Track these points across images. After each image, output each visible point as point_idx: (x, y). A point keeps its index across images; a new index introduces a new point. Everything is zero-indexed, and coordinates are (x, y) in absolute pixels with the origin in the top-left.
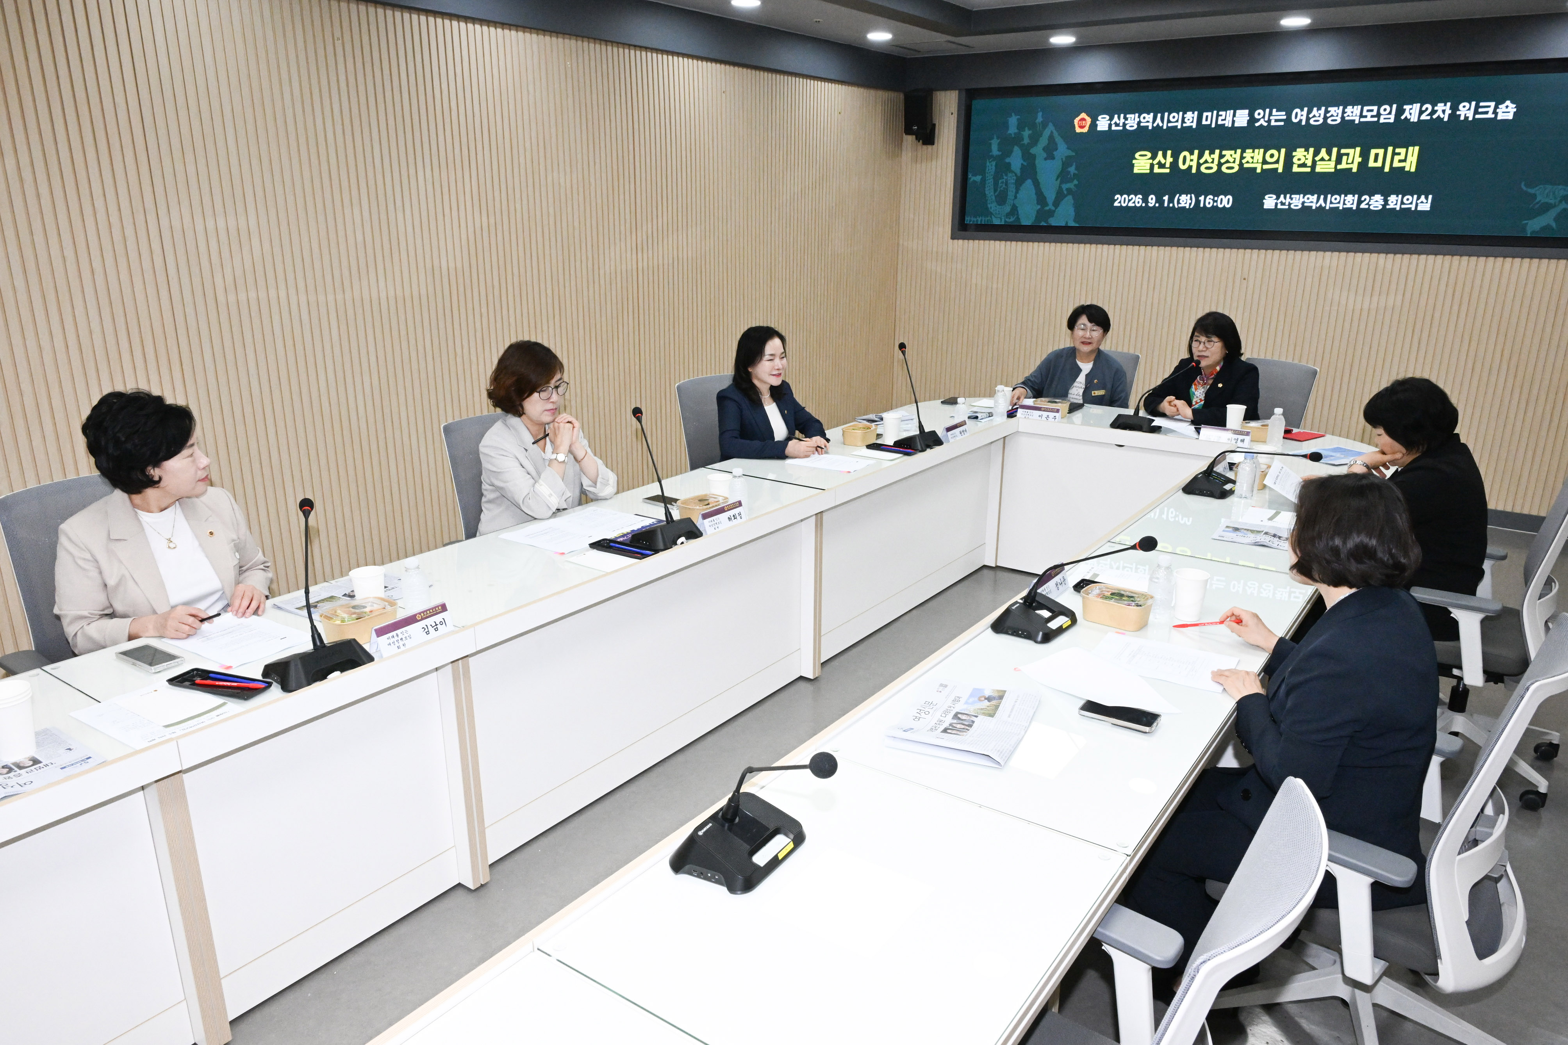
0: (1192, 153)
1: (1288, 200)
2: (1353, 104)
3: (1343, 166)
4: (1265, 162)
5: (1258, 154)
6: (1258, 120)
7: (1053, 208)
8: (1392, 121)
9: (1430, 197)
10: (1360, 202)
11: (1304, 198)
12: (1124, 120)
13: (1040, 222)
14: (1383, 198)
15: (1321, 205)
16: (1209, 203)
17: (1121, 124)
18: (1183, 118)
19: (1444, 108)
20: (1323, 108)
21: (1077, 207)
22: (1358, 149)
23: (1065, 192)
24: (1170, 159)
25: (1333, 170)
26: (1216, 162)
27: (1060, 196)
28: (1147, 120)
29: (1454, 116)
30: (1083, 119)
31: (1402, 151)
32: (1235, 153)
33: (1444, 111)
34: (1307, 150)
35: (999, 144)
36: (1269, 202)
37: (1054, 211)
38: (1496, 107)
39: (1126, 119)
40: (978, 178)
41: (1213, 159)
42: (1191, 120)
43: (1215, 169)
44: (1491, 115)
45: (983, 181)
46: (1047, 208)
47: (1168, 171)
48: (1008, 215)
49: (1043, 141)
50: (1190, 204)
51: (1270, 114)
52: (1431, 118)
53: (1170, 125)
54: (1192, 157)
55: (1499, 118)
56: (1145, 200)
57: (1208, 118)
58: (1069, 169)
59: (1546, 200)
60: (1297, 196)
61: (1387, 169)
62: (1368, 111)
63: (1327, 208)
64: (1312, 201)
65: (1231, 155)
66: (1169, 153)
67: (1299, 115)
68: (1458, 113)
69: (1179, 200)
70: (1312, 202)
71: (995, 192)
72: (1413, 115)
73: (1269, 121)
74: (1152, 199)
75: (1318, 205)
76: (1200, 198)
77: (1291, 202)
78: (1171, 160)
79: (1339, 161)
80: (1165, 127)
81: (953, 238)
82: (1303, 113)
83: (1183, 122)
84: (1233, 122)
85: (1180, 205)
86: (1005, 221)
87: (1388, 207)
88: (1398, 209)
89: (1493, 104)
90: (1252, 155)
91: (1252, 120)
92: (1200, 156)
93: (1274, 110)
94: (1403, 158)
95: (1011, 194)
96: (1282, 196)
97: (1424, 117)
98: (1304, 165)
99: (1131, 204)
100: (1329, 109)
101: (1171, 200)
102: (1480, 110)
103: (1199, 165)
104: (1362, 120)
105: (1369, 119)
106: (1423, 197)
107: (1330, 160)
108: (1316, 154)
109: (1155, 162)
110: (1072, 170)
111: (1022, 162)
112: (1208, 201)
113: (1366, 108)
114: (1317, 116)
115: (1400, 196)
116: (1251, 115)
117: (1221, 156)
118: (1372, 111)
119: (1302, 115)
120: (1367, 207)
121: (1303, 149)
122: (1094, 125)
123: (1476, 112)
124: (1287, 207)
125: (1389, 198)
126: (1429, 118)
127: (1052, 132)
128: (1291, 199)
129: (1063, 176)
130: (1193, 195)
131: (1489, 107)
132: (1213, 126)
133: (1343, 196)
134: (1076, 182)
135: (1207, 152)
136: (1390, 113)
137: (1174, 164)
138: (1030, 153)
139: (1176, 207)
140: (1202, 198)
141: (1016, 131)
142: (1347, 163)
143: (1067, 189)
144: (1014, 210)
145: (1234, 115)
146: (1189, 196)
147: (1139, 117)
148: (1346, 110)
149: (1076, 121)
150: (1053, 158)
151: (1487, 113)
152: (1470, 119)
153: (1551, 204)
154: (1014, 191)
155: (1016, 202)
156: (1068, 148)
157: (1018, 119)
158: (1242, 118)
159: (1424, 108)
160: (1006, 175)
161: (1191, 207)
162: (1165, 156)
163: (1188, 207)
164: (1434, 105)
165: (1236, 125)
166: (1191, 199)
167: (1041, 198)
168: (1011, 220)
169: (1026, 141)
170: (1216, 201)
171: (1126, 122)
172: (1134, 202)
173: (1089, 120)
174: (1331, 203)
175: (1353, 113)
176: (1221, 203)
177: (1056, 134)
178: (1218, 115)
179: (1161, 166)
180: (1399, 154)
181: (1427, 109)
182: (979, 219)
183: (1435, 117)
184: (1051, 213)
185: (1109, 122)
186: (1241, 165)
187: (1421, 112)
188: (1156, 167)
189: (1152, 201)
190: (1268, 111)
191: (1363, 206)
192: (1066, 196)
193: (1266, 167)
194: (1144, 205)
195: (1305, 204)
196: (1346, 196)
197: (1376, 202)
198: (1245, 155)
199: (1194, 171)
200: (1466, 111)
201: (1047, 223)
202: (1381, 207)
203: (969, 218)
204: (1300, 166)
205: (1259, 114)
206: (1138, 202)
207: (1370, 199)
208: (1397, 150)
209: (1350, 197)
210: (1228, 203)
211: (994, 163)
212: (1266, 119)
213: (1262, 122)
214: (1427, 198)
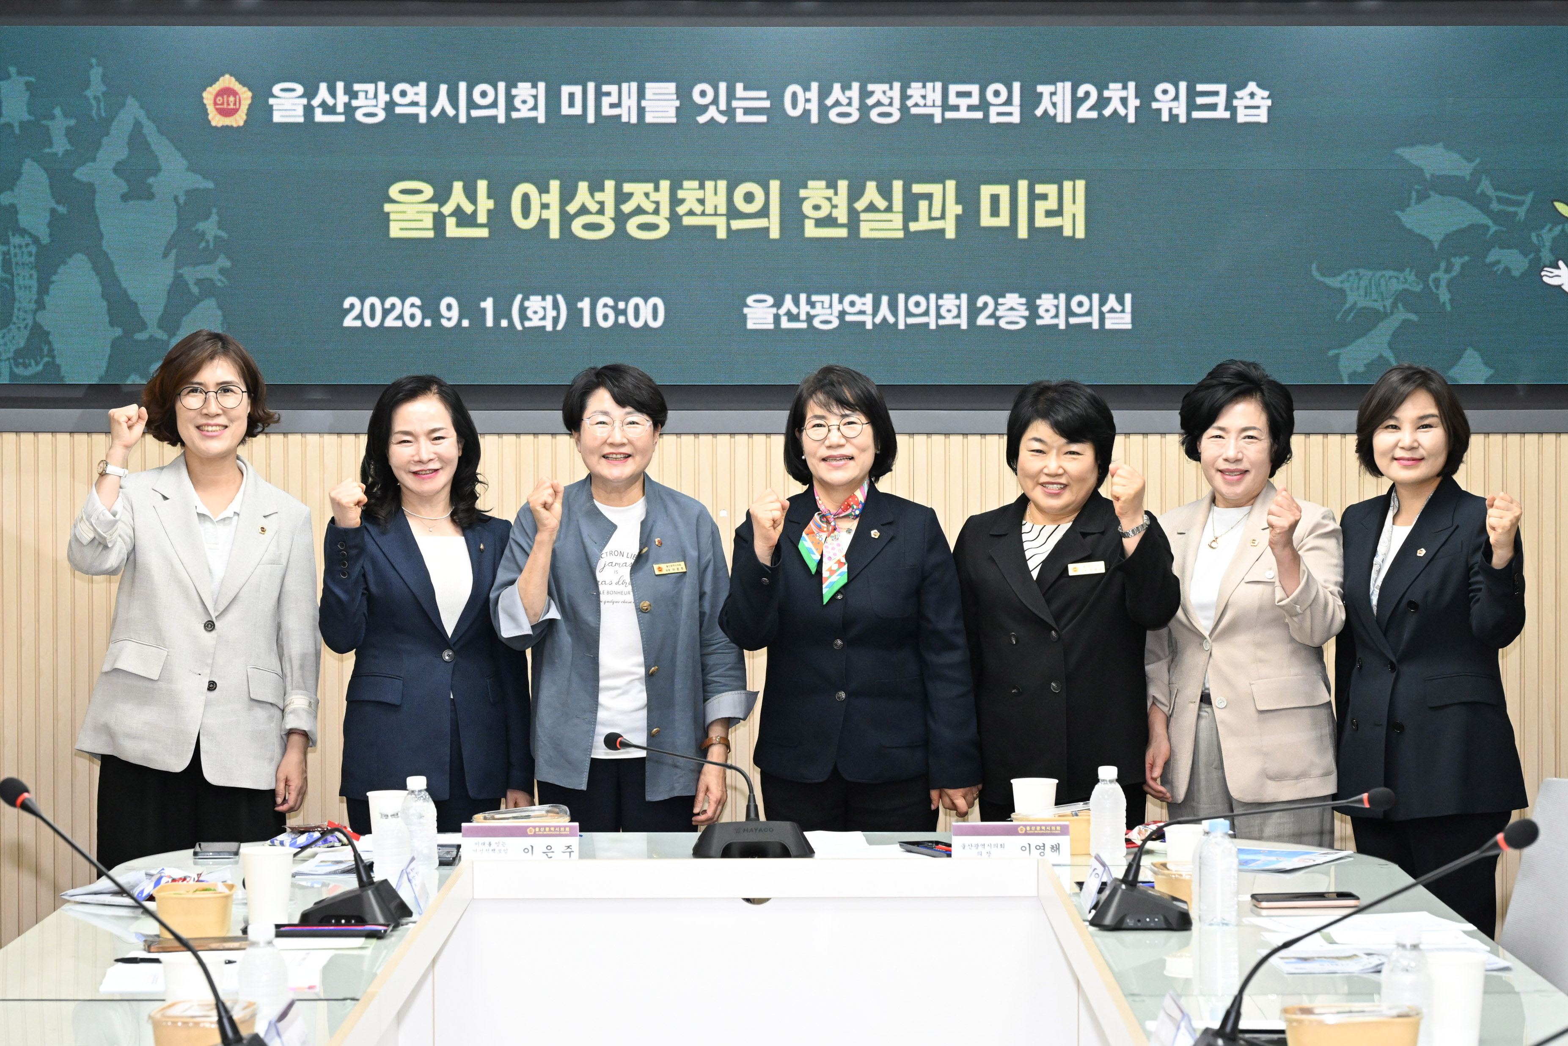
0: (544, 189)
1: (804, 308)
2: (924, 79)
3: (922, 224)
4: (733, 213)
5: (715, 193)
6: (704, 109)
7: (161, 335)
8: (1016, 119)
9: (1128, 297)
10: (974, 312)
11: (841, 301)
12: (346, 99)
13: (125, 376)
14: (1023, 300)
15: (884, 319)
16: (606, 317)
17: (339, 109)
19: (1124, 94)
20: (856, 85)
22: (951, 185)
23: (195, 290)
24: (485, 204)
26: (610, 211)
27: (179, 302)
28: (412, 97)
29: (1146, 112)
30: (230, 92)
31: (1051, 189)
32: (657, 189)
33: (1124, 101)
34: (832, 185)
36: (759, 313)
38: (1230, 96)
39: (354, 95)
41: (602, 204)
42: (529, 100)
43: (609, 229)
44: (1222, 113)
46: (141, 336)
47: (483, 233)
48: (20, 356)
49: (114, 148)
50: (556, 320)
52: (1100, 115)
53: (475, 113)
54: (545, 198)
55: (1241, 119)
56: (430, 309)
57: (576, 100)
58: (201, 227)
60: (826, 298)
61: (1022, 233)
62: (959, 94)
63: (901, 326)
64: (862, 308)
65: (647, 195)
66: (482, 186)
67: (802, 100)
68: (1155, 105)
69: (523, 310)
70: (862, 312)
72: (1059, 106)
73: (730, 112)
74: (449, 307)
75: (878, 320)
76: (580, 305)
77: (812, 312)
78: (491, 204)
79: (911, 214)
80: (462, 119)
82: (809, 95)
83: (510, 106)
84: (641, 111)
85: (527, 324)
86: (13, 374)
87: (1039, 322)
88: (1062, 326)
89: (1222, 88)
90: (700, 194)
91: (688, 109)
92: (567, 196)
93: (739, 86)
94: (1055, 207)
95: (26, 297)
96: (789, 298)
97: (1084, 113)
98: (829, 221)
99: (390, 322)
100: (871, 87)
101: (502, 311)
102: (1200, 101)
103: (566, 220)
104: (949, 115)
105: (963, 114)
106: (1112, 298)
107: (889, 209)
108: (855, 194)
109: (447, 209)
110: (210, 227)
111: (53, 204)
112: (603, 312)
113: (953, 89)
114: (845, 104)
115: (1062, 296)
116: (683, 94)
117: (622, 197)
118: (968, 94)
119: (808, 100)
120: (991, 322)
121: (823, 184)
122: (260, 108)
123: (1192, 106)
124: (804, 325)
125: (1038, 302)
126: (1094, 115)
127: (138, 125)
128: (812, 305)
129: (184, 246)
130: (560, 297)
132: (591, 119)
133: (933, 297)
134: (223, 262)
135: (583, 186)
137: (500, 216)
138: (76, 180)
139: (519, 327)
140: (585, 304)
141: (26, 117)
142: (931, 219)
143: (198, 282)
144: (40, 340)
145: (641, 95)
146: (549, 298)
147: (389, 90)
148: (909, 92)
149: (208, 96)
150: (148, 195)
151: (1213, 107)
152: (1183, 119)
154: (34, 284)
155: (46, 319)
156: (191, 169)
157: (28, 85)
158: (661, 103)
159: (1080, 93)
160: (6, 242)
161: (560, 327)
163: (549, 328)
164: (1102, 86)
165: (649, 119)
166: (556, 306)
167: (122, 308)
168: (31, 371)
170: (624, 312)
172: (400, 317)
173: (246, 95)
174: (908, 314)
175: (926, 97)
176: (637, 318)
177: (149, 128)
178: (599, 94)
179: (465, 219)
180: (1044, 197)
181: (1087, 95)
183: (1107, 112)
184: (159, 349)
185: (305, 101)
186: (674, 219)
187: (1077, 103)
188: (451, 222)
189: (450, 312)
190: (722, 86)
191: (983, 320)
193: (737, 224)
194: (428, 323)
195: (848, 318)
196: (939, 297)
197: (1011, 311)
198: (681, 194)
199: (554, 233)
200: (1170, 101)
202: (1023, 323)
204: (820, 223)
205: (703, 94)
207: (997, 304)
208: (1039, 189)
209: (949, 301)
210: (655, 318)
212: (723, 106)
213: (712, 112)
214: (1121, 301)
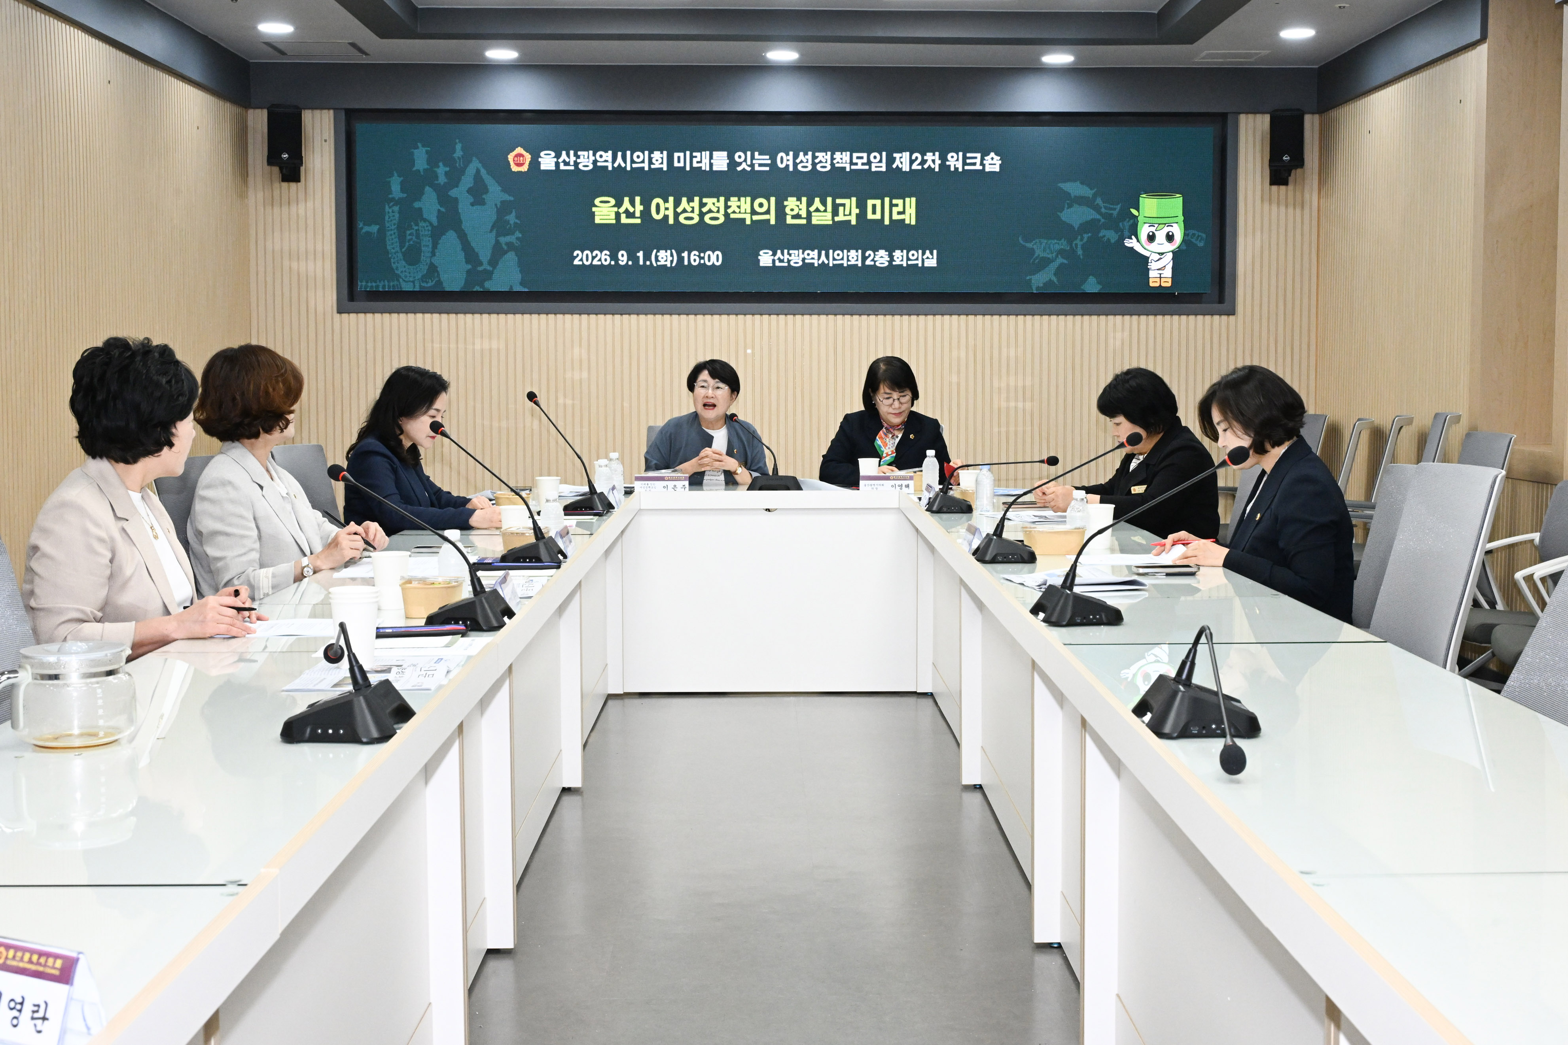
0: (666, 201)
1: (786, 256)
2: (842, 150)
3: (840, 218)
4: (753, 212)
5: (745, 203)
6: (740, 164)
7: (489, 268)
8: (884, 169)
9: (935, 252)
10: (864, 258)
11: (803, 253)
12: (574, 159)
13: (474, 287)
14: (887, 253)
15: (823, 262)
16: (695, 260)
17: (572, 163)
18: (650, 159)
19: (933, 158)
20: (810, 153)
21: (524, 267)
22: (854, 199)
23: (505, 247)
24: (639, 208)
25: (830, 222)
26: (697, 211)
27: (498, 252)
28: (605, 158)
29: (944, 166)
30: (520, 155)
31: (900, 202)
32: (718, 201)
33: (933, 161)
34: (799, 199)
35: (402, 183)
36: (765, 259)
37: (491, 273)
38: (982, 159)
39: (578, 157)
40: (374, 229)
41: (693, 208)
42: (659, 159)
43: (696, 219)
44: (978, 167)
45: (382, 231)
46: (480, 269)
47: (638, 221)
48: (424, 279)
49: (467, 181)
50: (672, 262)
51: (753, 158)
52: (923, 167)
53: (634, 166)
54: (667, 205)
55: (987, 169)
56: (614, 257)
57: (681, 159)
58: (507, 218)
59: (1045, 255)
60: (796, 252)
61: (887, 222)
62: (858, 158)
63: (831, 265)
64: (813, 257)
65: (714, 204)
66: (638, 199)
67: (785, 160)
68: (948, 163)
69: (657, 257)
70: (813, 259)
71: (401, 247)
72: (904, 163)
73: (752, 165)
74: (623, 255)
75: (820, 262)
76: (683, 255)
77: (790, 258)
78: (642, 208)
79: (835, 213)
80: (629, 168)
81: (340, 312)
82: (788, 158)
83: (651, 163)
84: (711, 165)
85: (659, 263)
86: (420, 286)
87: (894, 263)
88: (905, 265)
89: (979, 155)
90: (738, 204)
91: (733, 164)
92: (677, 204)
93: (756, 154)
94: (901, 210)
95: (426, 250)
96: (779, 252)
97: (915, 166)
98: (798, 216)
99: (595, 262)
100: (817, 154)
101: (647, 257)
102: (968, 161)
103: (677, 215)
104: (853, 167)
105: (860, 167)
106: (928, 252)
107: (825, 211)
108: (810, 203)
109: (622, 210)
110: (512, 218)
111: (439, 207)
112: (693, 258)
113: (855, 155)
114: (805, 162)
115: (905, 251)
116: (731, 157)
117: (702, 205)
118: (862, 158)
119: (788, 160)
120: (872, 263)
121: (795, 199)
122: (535, 163)
123: (965, 164)
124: (786, 264)
125: (894, 254)
126: (920, 167)
127: (478, 171)
128: (790, 255)
129: (500, 227)
130: (674, 251)
131: (976, 158)
132: (688, 168)
133: (845, 251)
134: (518, 234)
135: (684, 200)
136: (881, 161)
137: (646, 213)
138: (449, 196)
139: (655, 265)
140: (685, 254)
141: (426, 167)
142: (845, 215)
143: (507, 244)
144: (433, 269)
145: (711, 157)
146: (669, 251)
147: (594, 155)
148: (835, 156)
149: (511, 157)
150: (482, 203)
151: (974, 164)
152: (960, 170)
153: (1048, 258)
154: (430, 246)
155: (436, 261)
156: (503, 191)
157: (427, 152)
158: (720, 161)
159: (914, 157)
160: (417, 225)
161: (674, 265)
162: (632, 203)
163: (669, 265)
164: (923, 154)
165: (715, 168)
167: (471, 255)
168: (429, 285)
169: (442, 180)
170: (703, 258)
171: (578, 161)
172: (600, 260)
173: (528, 157)
174: (834, 259)
175: (842, 159)
176: (709, 261)
177: (483, 172)
178: (692, 157)
179: (630, 215)
180: (897, 205)
181: (917, 158)
182: (381, 284)
183: (926, 166)
184: (489, 275)
185: (555, 160)
186: (727, 215)
187: (912, 162)
188: (623, 216)
189: (623, 258)
190: (749, 153)
191: (868, 262)
192: (506, 252)
193: (755, 218)
194: (613, 263)
195: (806, 261)
196: (848, 251)
197: (881, 258)
198: (729, 203)
199: (671, 221)
200: (955, 161)
201: (482, 286)
202: (887, 264)
203: (364, 284)
204: (794, 217)
205: (740, 157)
206: (606, 260)
207: (875, 255)
208: (895, 201)
209: (853, 253)
210: (718, 261)
211: (396, 208)
212: (749, 162)
213: (744, 166)
214: (932, 254)
